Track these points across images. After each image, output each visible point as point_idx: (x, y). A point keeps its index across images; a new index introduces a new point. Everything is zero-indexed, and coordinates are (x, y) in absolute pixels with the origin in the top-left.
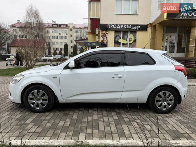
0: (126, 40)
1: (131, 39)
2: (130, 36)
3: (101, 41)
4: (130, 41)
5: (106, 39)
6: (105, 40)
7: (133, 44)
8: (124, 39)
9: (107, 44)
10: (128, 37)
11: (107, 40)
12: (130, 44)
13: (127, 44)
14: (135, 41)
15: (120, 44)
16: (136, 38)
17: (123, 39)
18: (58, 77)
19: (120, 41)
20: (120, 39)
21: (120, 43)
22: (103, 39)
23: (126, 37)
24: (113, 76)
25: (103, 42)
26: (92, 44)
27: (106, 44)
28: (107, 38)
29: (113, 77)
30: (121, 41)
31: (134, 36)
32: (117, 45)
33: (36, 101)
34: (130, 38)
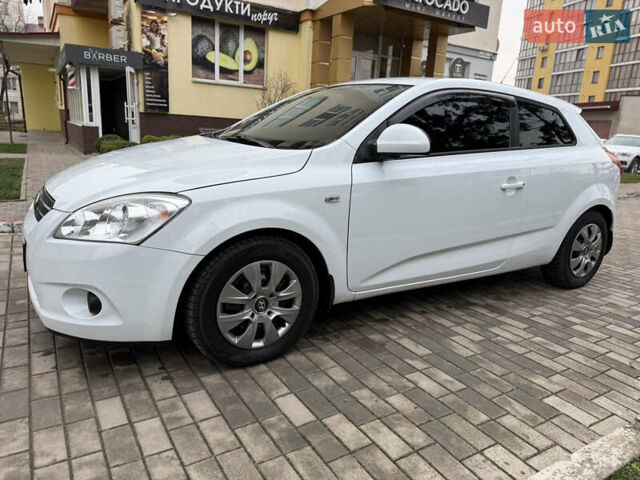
0: (234, 58)
1: (248, 57)
2: (246, 44)
3: (140, 51)
4: (246, 61)
5: (162, 44)
6: (158, 45)
7: (256, 72)
8: (227, 53)
9: (166, 64)
10: (237, 46)
11: (164, 49)
12: (245, 72)
13: (238, 71)
14: (261, 64)
15: (213, 70)
16: (264, 52)
17: (221, 51)
18: (344, 198)
19: (210, 57)
20: (214, 49)
21: (213, 65)
22: (149, 43)
23: (231, 45)
24: (505, 185)
25: (150, 54)
26: (101, 56)
27: (161, 62)
28: (166, 41)
29: (504, 190)
30: (216, 58)
31: (258, 46)
32: (200, 72)
33: (253, 316)
34: (246, 52)
